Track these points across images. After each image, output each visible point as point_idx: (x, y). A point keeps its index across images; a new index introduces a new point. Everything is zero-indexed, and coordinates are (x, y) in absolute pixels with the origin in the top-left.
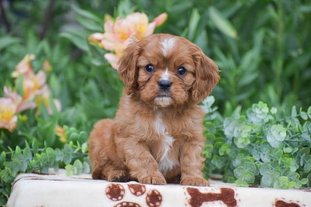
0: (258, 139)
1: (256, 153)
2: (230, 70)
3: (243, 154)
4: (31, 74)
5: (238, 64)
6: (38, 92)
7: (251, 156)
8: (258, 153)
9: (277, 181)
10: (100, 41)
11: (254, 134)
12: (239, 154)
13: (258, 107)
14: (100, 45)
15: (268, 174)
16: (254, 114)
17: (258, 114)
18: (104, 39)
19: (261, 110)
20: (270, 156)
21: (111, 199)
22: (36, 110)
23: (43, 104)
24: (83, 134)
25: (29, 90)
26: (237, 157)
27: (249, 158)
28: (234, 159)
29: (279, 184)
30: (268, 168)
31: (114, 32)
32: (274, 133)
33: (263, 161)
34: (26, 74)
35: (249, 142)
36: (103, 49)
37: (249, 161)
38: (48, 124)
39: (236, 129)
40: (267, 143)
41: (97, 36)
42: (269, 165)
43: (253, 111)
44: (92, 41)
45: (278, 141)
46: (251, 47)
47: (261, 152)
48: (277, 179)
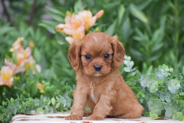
0: (163, 88)
1: (162, 97)
2: (145, 42)
3: (153, 97)
4: (22, 50)
5: (150, 38)
6: (26, 61)
7: (159, 98)
8: (163, 97)
9: (175, 115)
10: (62, 29)
12: (151, 98)
13: (162, 68)
14: (62, 32)
15: (169, 110)
16: (160, 72)
17: (163, 72)
18: (65, 27)
19: (164, 69)
20: (171, 99)
22: (25, 72)
23: (29, 69)
25: (21, 60)
26: (150, 99)
28: (148, 101)
29: (176, 117)
30: (170, 106)
31: (71, 23)
32: (172, 84)
33: (167, 101)
34: (19, 50)
35: (157, 90)
36: (65, 34)
37: (158, 100)
38: (33, 82)
39: (149, 82)
40: (168, 91)
41: (61, 26)
42: (171, 104)
43: (159, 70)
44: (57, 29)
45: (175, 89)
46: (158, 27)
47: (165, 96)
48: (175, 113)
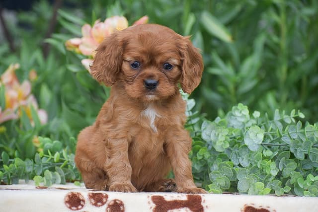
0: (237, 142)
1: (235, 158)
3: (221, 160)
4: (16, 84)
5: (237, 70)
6: (22, 103)
7: (230, 160)
8: (237, 157)
9: (252, 186)
10: (77, 46)
11: (235, 138)
12: (217, 160)
13: (237, 109)
14: (77, 50)
15: (245, 179)
16: (235, 118)
17: (238, 117)
18: (82, 43)
19: (241, 112)
20: (249, 160)
21: (70, 208)
24: (56, 143)
25: (12, 101)
26: (215, 162)
27: (227, 162)
28: (212, 165)
29: (254, 190)
30: (246, 173)
31: (91, 37)
32: (251, 135)
33: (242, 165)
34: (10, 84)
35: (228, 146)
36: (81, 54)
37: (227, 165)
38: (28, 135)
39: (214, 131)
40: (246, 147)
41: (75, 41)
42: (248, 171)
43: (233, 113)
44: (69, 46)
45: (255, 144)
47: (240, 156)
48: (253, 185)
